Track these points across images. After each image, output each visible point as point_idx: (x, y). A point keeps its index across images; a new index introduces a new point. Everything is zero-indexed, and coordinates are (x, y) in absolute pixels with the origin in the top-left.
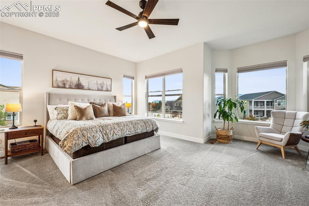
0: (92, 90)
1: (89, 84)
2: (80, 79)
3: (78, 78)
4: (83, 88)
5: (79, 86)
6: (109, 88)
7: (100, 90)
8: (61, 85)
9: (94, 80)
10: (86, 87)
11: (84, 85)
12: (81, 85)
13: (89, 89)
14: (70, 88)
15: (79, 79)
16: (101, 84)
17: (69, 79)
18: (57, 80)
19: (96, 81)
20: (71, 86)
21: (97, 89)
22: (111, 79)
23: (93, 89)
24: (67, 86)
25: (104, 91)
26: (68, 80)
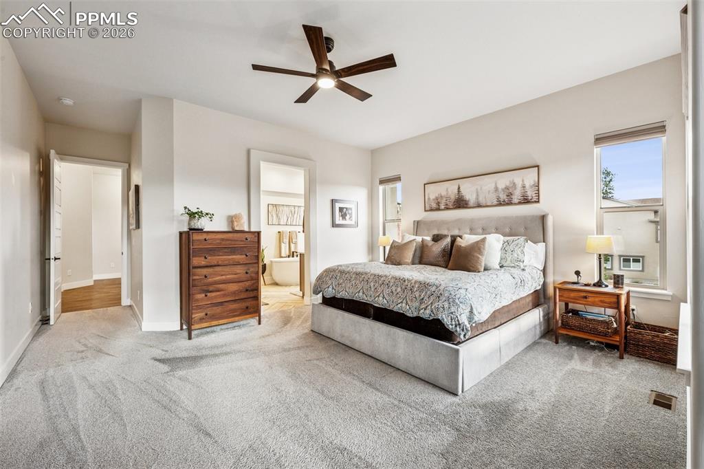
0: (484, 207)
1: (478, 195)
2: (461, 189)
3: (457, 187)
4: (466, 204)
5: (460, 203)
6: (531, 194)
7: (504, 205)
8: (434, 206)
9: (488, 184)
10: (472, 202)
11: (468, 199)
12: (463, 200)
13: (479, 206)
14: (447, 209)
15: (459, 188)
16: (507, 188)
17: (444, 193)
18: (429, 199)
19: (493, 185)
20: (447, 205)
21: (495, 203)
22: (538, 166)
23: (488, 204)
24: (442, 207)
25: (515, 204)
26: (443, 195)
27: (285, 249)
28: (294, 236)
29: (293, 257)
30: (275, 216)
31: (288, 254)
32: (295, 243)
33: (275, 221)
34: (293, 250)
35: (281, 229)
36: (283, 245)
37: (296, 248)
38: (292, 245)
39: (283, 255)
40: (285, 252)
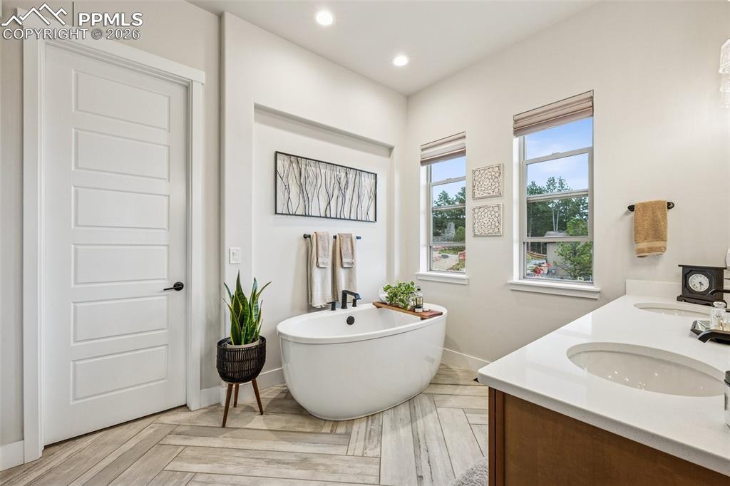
27: (323, 282)
28: (346, 249)
29: (344, 306)
30: (294, 190)
31: (330, 299)
32: (350, 269)
33: (296, 204)
34: (343, 286)
35: (311, 227)
36: (317, 275)
37: (350, 280)
38: (342, 274)
39: (317, 302)
40: (321, 294)
